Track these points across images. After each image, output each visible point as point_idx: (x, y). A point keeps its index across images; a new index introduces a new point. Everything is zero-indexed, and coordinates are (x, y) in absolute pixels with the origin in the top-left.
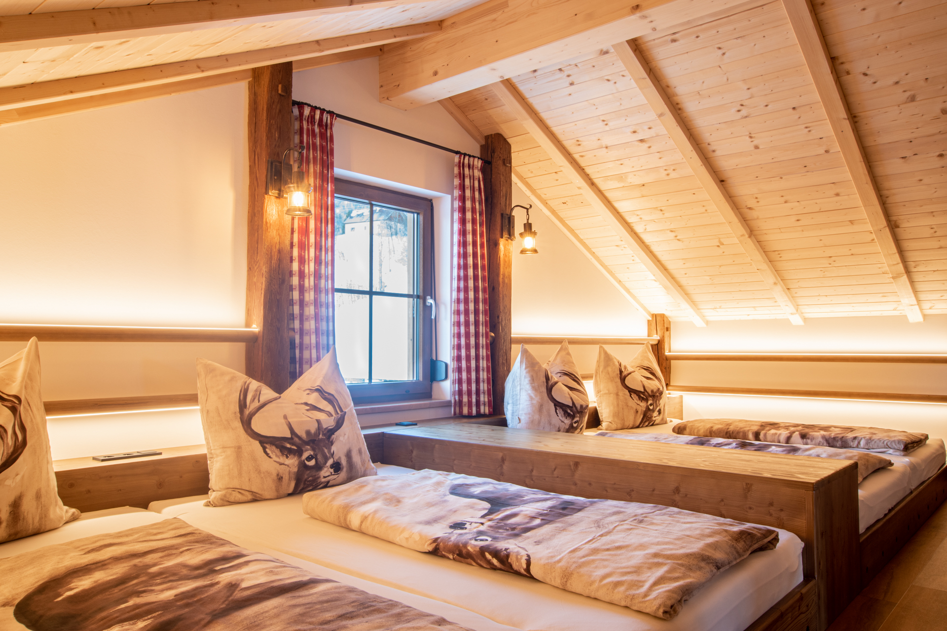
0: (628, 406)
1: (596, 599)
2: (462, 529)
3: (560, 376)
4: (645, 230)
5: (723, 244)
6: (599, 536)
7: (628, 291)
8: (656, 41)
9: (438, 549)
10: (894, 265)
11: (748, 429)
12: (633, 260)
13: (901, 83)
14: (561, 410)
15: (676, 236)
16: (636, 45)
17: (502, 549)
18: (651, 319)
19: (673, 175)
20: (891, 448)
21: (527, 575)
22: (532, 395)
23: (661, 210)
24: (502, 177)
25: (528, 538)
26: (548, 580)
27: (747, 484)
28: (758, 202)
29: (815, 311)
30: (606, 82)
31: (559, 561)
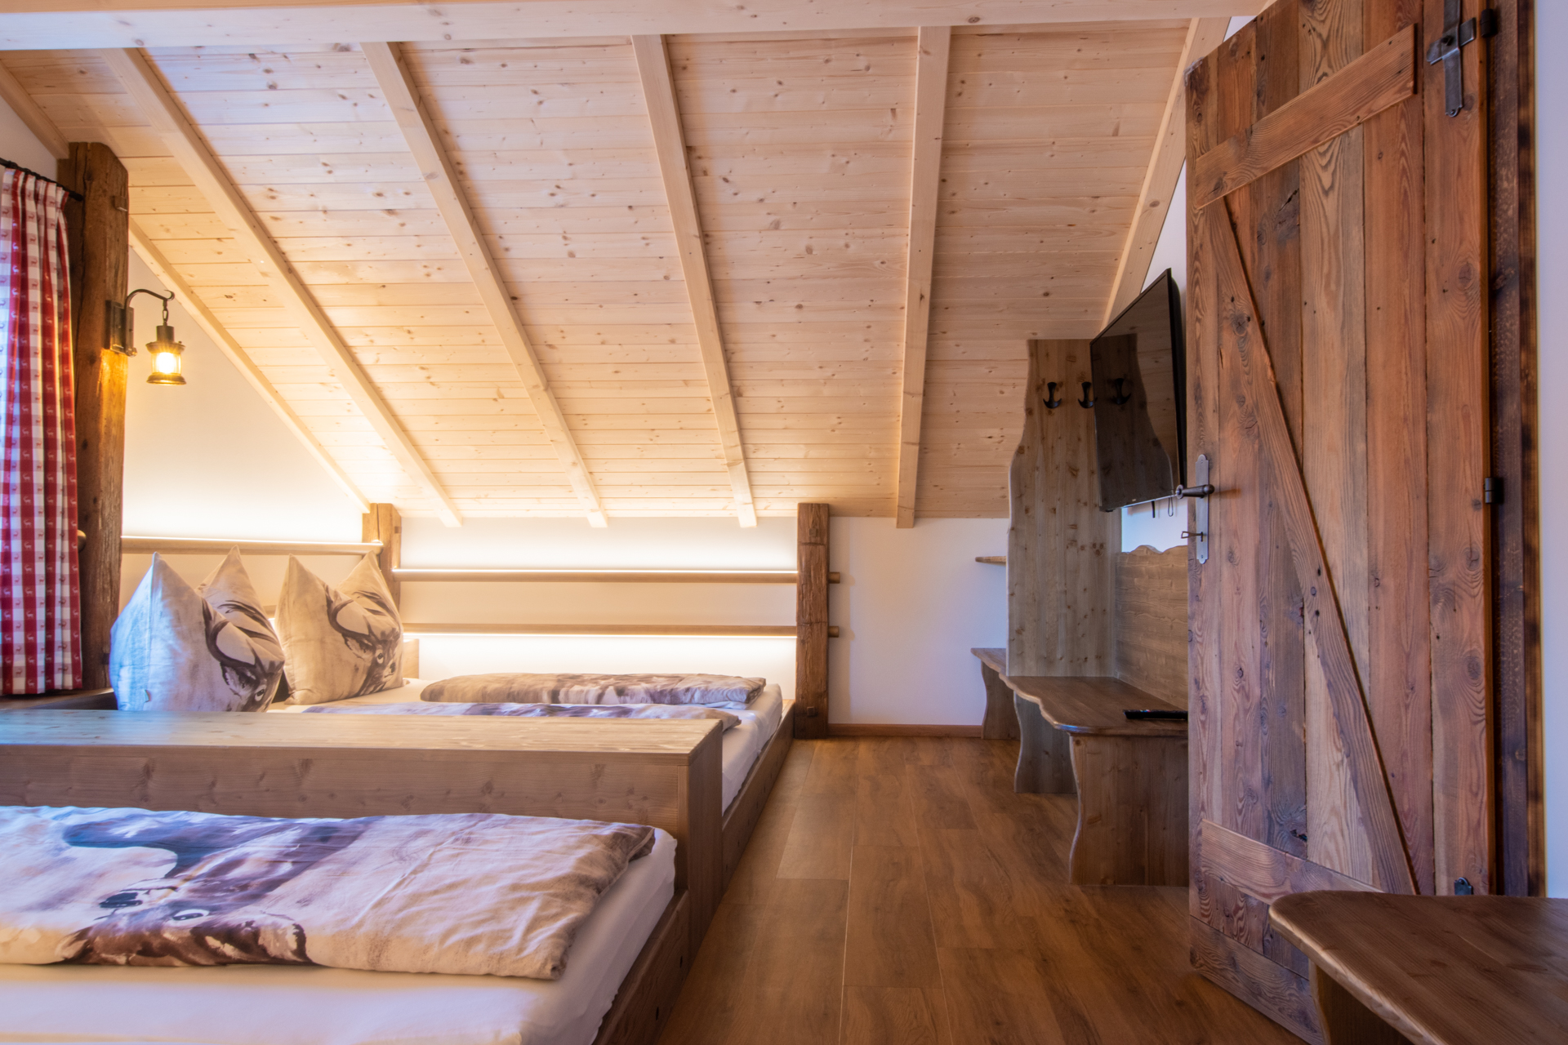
0: (341, 660)
1: (433, 973)
2: (134, 904)
3: (227, 612)
4: (377, 361)
5: (503, 398)
6: (412, 873)
7: (332, 461)
8: (436, 54)
9: (91, 950)
10: (731, 447)
11: (540, 686)
12: (349, 411)
13: (766, 201)
14: (234, 674)
15: (429, 378)
16: (402, 53)
17: (240, 925)
18: (368, 512)
19: (437, 277)
20: (731, 700)
21: (301, 961)
22: (176, 647)
23: (409, 332)
24: (108, 230)
25: (281, 897)
26: (341, 962)
27: (597, 766)
28: (564, 338)
29: (625, 508)
30: (340, 99)
31: (360, 924)
